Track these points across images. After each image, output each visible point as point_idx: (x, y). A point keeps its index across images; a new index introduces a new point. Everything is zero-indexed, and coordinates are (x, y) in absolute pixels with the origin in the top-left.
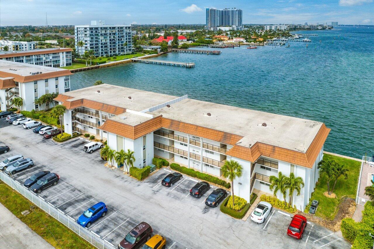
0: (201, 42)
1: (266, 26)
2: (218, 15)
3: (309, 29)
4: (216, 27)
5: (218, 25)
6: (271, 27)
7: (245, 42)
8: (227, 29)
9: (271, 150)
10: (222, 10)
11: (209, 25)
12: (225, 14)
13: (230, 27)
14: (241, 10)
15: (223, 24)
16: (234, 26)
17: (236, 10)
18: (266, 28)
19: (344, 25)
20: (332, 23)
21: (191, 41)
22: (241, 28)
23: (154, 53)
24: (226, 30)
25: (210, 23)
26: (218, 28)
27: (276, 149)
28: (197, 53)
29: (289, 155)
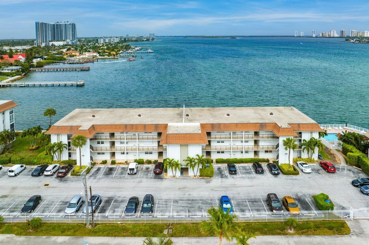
0: (53, 59)
1: (100, 40)
2: (50, 29)
3: (136, 41)
4: (49, 42)
5: (50, 40)
6: (104, 40)
7: (98, 56)
8: (61, 43)
9: (297, 127)
10: (53, 23)
11: (40, 40)
12: (57, 28)
13: (64, 42)
14: (74, 24)
15: (54, 39)
16: (68, 40)
17: (69, 23)
18: (100, 42)
19: (159, 36)
20: (150, 34)
21: (40, 59)
22: (75, 42)
23: (17, 75)
24: (60, 45)
25: (40, 38)
26: (51, 43)
27: (301, 125)
28: (57, 70)
29: (309, 127)
